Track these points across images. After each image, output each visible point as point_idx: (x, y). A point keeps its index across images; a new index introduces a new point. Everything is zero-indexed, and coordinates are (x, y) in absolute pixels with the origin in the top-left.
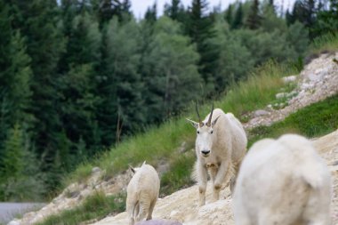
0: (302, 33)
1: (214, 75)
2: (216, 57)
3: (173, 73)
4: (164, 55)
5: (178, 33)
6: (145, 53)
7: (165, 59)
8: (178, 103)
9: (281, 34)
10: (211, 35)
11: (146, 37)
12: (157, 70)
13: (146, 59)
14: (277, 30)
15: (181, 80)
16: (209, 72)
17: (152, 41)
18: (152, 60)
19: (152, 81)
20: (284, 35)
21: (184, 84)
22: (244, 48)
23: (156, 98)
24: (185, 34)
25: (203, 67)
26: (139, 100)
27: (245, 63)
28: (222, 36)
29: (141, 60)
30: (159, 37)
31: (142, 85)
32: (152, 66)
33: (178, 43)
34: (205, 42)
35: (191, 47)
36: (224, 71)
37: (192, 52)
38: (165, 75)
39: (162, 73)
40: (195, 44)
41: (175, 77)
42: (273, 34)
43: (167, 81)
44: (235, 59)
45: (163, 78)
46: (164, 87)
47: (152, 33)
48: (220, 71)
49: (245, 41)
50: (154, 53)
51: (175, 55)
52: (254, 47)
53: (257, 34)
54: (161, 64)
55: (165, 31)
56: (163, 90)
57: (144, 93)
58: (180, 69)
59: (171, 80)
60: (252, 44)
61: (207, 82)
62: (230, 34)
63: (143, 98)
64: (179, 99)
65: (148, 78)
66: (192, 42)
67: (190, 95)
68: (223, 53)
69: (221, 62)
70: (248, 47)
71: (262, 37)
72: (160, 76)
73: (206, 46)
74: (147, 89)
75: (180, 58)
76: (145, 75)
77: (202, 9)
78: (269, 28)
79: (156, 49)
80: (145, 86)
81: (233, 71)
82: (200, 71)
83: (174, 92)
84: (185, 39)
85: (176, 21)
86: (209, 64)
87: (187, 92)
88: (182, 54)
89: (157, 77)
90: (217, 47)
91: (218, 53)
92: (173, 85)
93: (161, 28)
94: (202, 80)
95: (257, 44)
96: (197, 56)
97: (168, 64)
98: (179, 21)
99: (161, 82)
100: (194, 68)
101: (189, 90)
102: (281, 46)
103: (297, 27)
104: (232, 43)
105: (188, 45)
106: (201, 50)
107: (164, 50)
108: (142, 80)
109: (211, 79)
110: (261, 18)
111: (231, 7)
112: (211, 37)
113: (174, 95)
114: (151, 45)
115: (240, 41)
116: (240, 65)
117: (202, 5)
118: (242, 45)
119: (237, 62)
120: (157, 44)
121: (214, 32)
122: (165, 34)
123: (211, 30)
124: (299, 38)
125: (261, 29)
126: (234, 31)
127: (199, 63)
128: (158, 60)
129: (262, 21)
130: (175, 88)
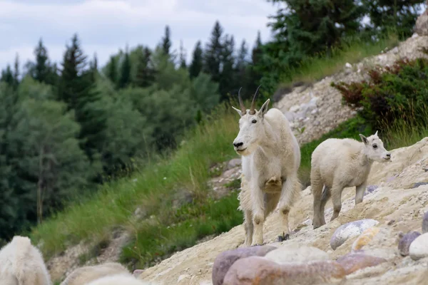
0: (209, 87)
1: (100, 151)
2: (101, 126)
3: (46, 151)
4: (34, 128)
5: (49, 98)
6: (9, 128)
7: (36, 133)
8: (56, 190)
9: (182, 91)
10: (93, 98)
11: (8, 106)
12: (26, 148)
13: (11, 136)
14: (176, 87)
15: (58, 160)
16: (94, 147)
17: (16, 111)
18: (19, 137)
19: (21, 164)
20: (187, 92)
21: (63, 165)
22: (137, 111)
23: (27, 185)
24: (58, 100)
25: (85, 140)
26: (6, 190)
27: (139, 132)
28: (106, 98)
29: (4, 137)
30: (26, 105)
31: (8, 169)
32: (20, 143)
33: (51, 111)
34: (85, 108)
35: (68, 116)
36: (113, 144)
37: (69, 122)
38: (37, 154)
39: (33, 152)
40: (73, 112)
41: (51, 156)
42: (172, 92)
43: (41, 162)
44: (126, 127)
45: (36, 159)
46: (38, 170)
47: (16, 100)
48: (107, 145)
49: (136, 103)
50: (21, 126)
51: (49, 127)
52: (149, 110)
53: (151, 93)
54: (31, 140)
55: (32, 97)
56: (36, 174)
57: (11, 180)
58: (57, 145)
59: (45, 160)
60: (146, 106)
61: (92, 160)
62: (116, 95)
63: (11, 186)
64: (59, 184)
65: (15, 160)
66: (69, 109)
67: (72, 178)
68: (110, 121)
69: (108, 133)
70: (141, 111)
71: (158, 97)
72: (31, 156)
73: (87, 113)
74: (15, 174)
75: (55, 131)
76: (10, 156)
77: (79, 66)
78: (166, 85)
79: (24, 120)
80: (12, 170)
81: (125, 142)
82: (82, 146)
83: (51, 175)
84: (59, 106)
85: (43, 84)
86: (92, 136)
87: (68, 175)
88: (56, 126)
89: (28, 158)
90: (101, 113)
91: (104, 121)
92: (48, 167)
93: (26, 93)
94: (86, 157)
95: (152, 106)
96: (77, 127)
97: (39, 139)
98: (47, 83)
99: (32, 164)
100: (74, 143)
101: (70, 171)
102: (183, 107)
103: (202, 81)
104: (121, 107)
105: (64, 113)
106: (81, 118)
107: (34, 122)
108: (8, 164)
109: (97, 155)
110: (153, 71)
111: (114, 60)
112: (92, 101)
113: (51, 180)
114: (16, 116)
115: (130, 104)
116: (133, 135)
117: (77, 59)
118: (133, 109)
119: (129, 132)
120: (24, 115)
121: (97, 93)
122: (33, 101)
123: (93, 91)
124: (206, 94)
125: (155, 85)
126: (121, 91)
127: (80, 136)
128: (28, 134)
129: (156, 76)
130: (52, 171)
